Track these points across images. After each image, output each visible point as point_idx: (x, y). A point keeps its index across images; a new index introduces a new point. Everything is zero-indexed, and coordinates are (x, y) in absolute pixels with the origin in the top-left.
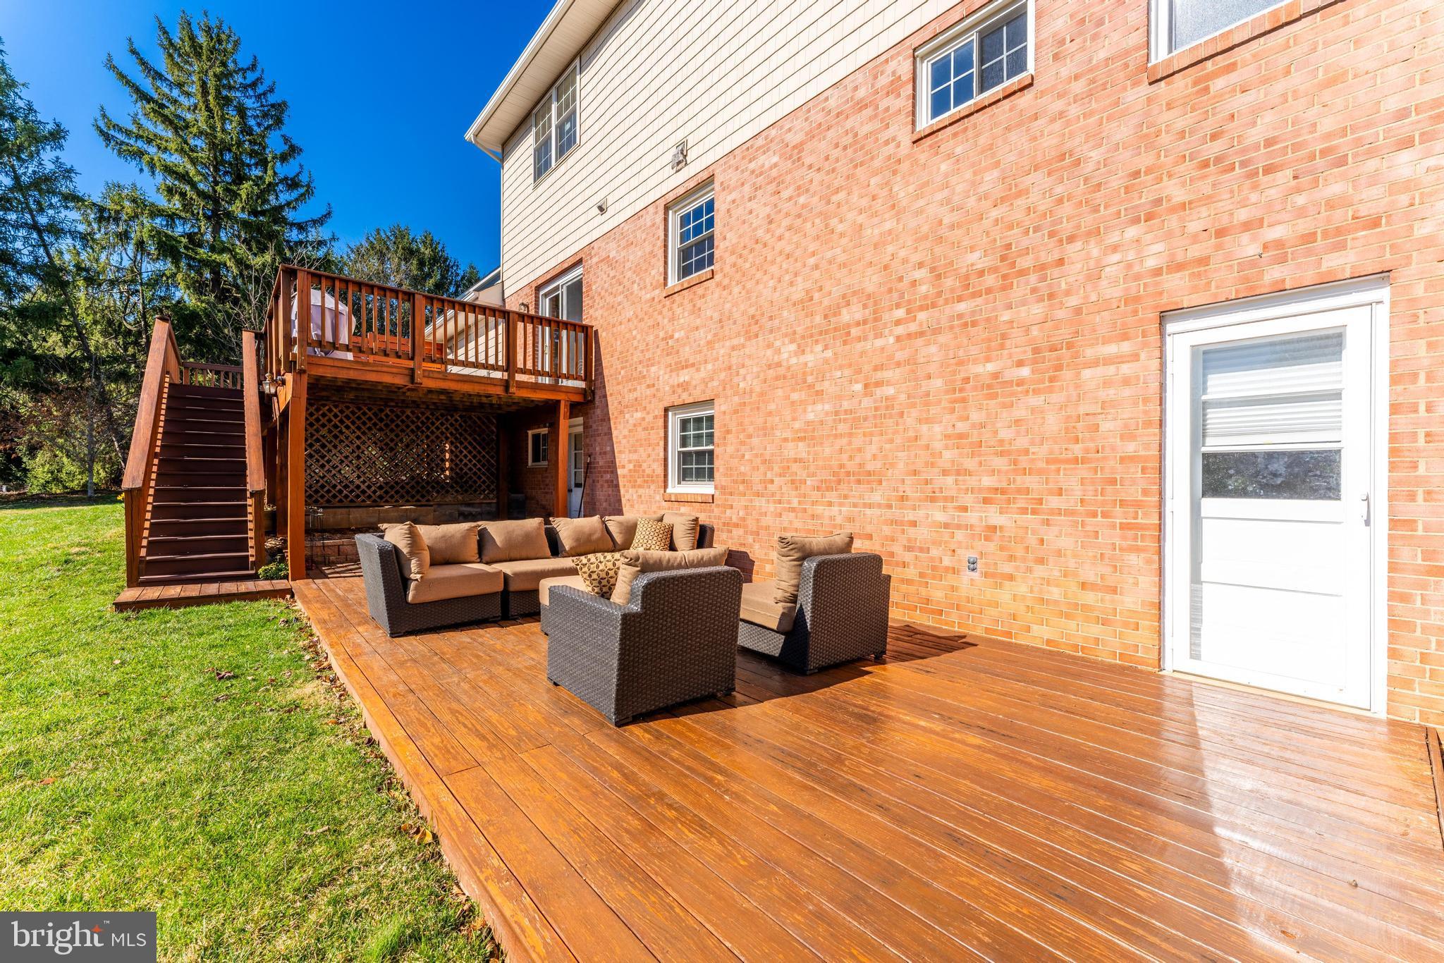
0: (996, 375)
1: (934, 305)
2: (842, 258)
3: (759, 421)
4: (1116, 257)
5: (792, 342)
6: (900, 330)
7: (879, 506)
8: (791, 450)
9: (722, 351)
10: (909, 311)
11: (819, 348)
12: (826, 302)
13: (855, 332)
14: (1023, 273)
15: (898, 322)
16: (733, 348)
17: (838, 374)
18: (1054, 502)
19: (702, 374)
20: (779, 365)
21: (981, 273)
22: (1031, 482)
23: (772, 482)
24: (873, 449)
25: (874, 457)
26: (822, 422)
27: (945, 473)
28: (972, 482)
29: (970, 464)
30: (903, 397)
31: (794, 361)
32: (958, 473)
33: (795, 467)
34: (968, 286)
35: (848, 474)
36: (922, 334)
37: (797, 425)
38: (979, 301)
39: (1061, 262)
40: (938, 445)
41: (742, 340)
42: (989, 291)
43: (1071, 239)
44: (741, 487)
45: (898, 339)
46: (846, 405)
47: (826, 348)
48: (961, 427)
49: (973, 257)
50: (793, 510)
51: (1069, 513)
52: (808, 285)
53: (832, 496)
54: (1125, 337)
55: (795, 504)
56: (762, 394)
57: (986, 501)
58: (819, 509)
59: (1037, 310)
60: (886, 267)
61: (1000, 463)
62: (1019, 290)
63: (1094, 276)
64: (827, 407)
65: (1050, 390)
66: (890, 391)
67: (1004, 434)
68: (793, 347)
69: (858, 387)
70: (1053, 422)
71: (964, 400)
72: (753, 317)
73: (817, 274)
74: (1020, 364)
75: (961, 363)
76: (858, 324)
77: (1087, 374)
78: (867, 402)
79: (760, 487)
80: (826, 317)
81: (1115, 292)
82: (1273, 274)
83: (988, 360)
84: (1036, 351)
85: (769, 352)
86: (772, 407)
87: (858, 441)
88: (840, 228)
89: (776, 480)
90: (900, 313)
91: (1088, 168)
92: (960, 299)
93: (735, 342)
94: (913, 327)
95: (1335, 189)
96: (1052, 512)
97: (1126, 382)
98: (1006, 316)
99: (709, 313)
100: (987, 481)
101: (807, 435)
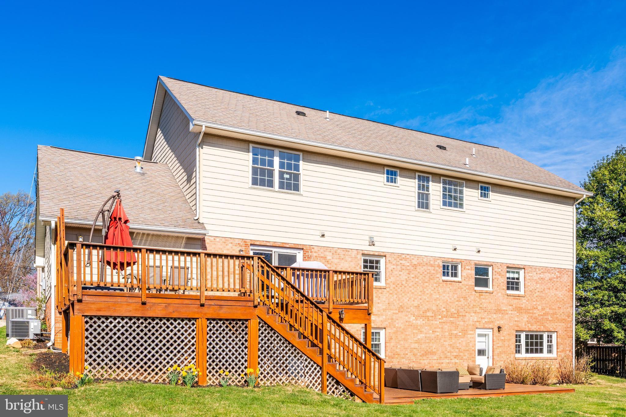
0: (456, 334)
1: (446, 317)
2: (427, 299)
3: (403, 337)
4: (472, 318)
5: (414, 316)
6: (440, 321)
7: (436, 360)
8: (413, 346)
9: (389, 313)
10: (442, 317)
11: (422, 320)
12: (423, 309)
13: (430, 318)
14: (460, 316)
15: (440, 319)
16: (394, 313)
17: (426, 327)
18: (465, 358)
19: (381, 319)
20: (410, 322)
21: (454, 314)
22: (461, 354)
23: (407, 354)
24: (434, 347)
25: (435, 348)
26: (422, 339)
27: (448, 352)
28: (453, 354)
29: (452, 350)
30: (441, 336)
31: (414, 322)
32: (451, 352)
33: (415, 350)
34: (452, 315)
35: (428, 352)
36: (444, 323)
37: (415, 339)
38: (454, 319)
39: (465, 316)
40: (447, 347)
41: (397, 312)
42: (455, 317)
43: (467, 312)
44: (396, 356)
45: (440, 322)
46: (428, 335)
47: (423, 320)
48: (451, 343)
49: (454, 310)
50: (414, 362)
51: (466, 359)
52: (419, 303)
53: (425, 358)
54: (472, 331)
55: (415, 360)
56: (403, 329)
57: (455, 358)
58: (421, 361)
59: (462, 323)
60: (437, 306)
61: (457, 350)
62: (460, 319)
63: (469, 320)
64: (423, 335)
65: (464, 338)
66: (438, 334)
67: (458, 345)
68: (414, 318)
69: (431, 332)
70: (464, 344)
71: (451, 338)
72: (401, 306)
73: (421, 301)
74: (460, 332)
75: (451, 330)
76: (431, 317)
77: (469, 336)
78: (433, 335)
79: (403, 356)
80: (423, 312)
81: (471, 323)
82: (486, 326)
83: (455, 330)
84: (462, 330)
85: (407, 318)
86: (407, 333)
87: (431, 345)
88: (427, 292)
89: (409, 354)
90: (440, 317)
91: (469, 302)
92: (451, 317)
93: (395, 312)
94: (442, 321)
95: (490, 317)
96: (464, 359)
97: (473, 338)
98: (458, 323)
99: (384, 299)
100: (455, 354)
101: (417, 342)
